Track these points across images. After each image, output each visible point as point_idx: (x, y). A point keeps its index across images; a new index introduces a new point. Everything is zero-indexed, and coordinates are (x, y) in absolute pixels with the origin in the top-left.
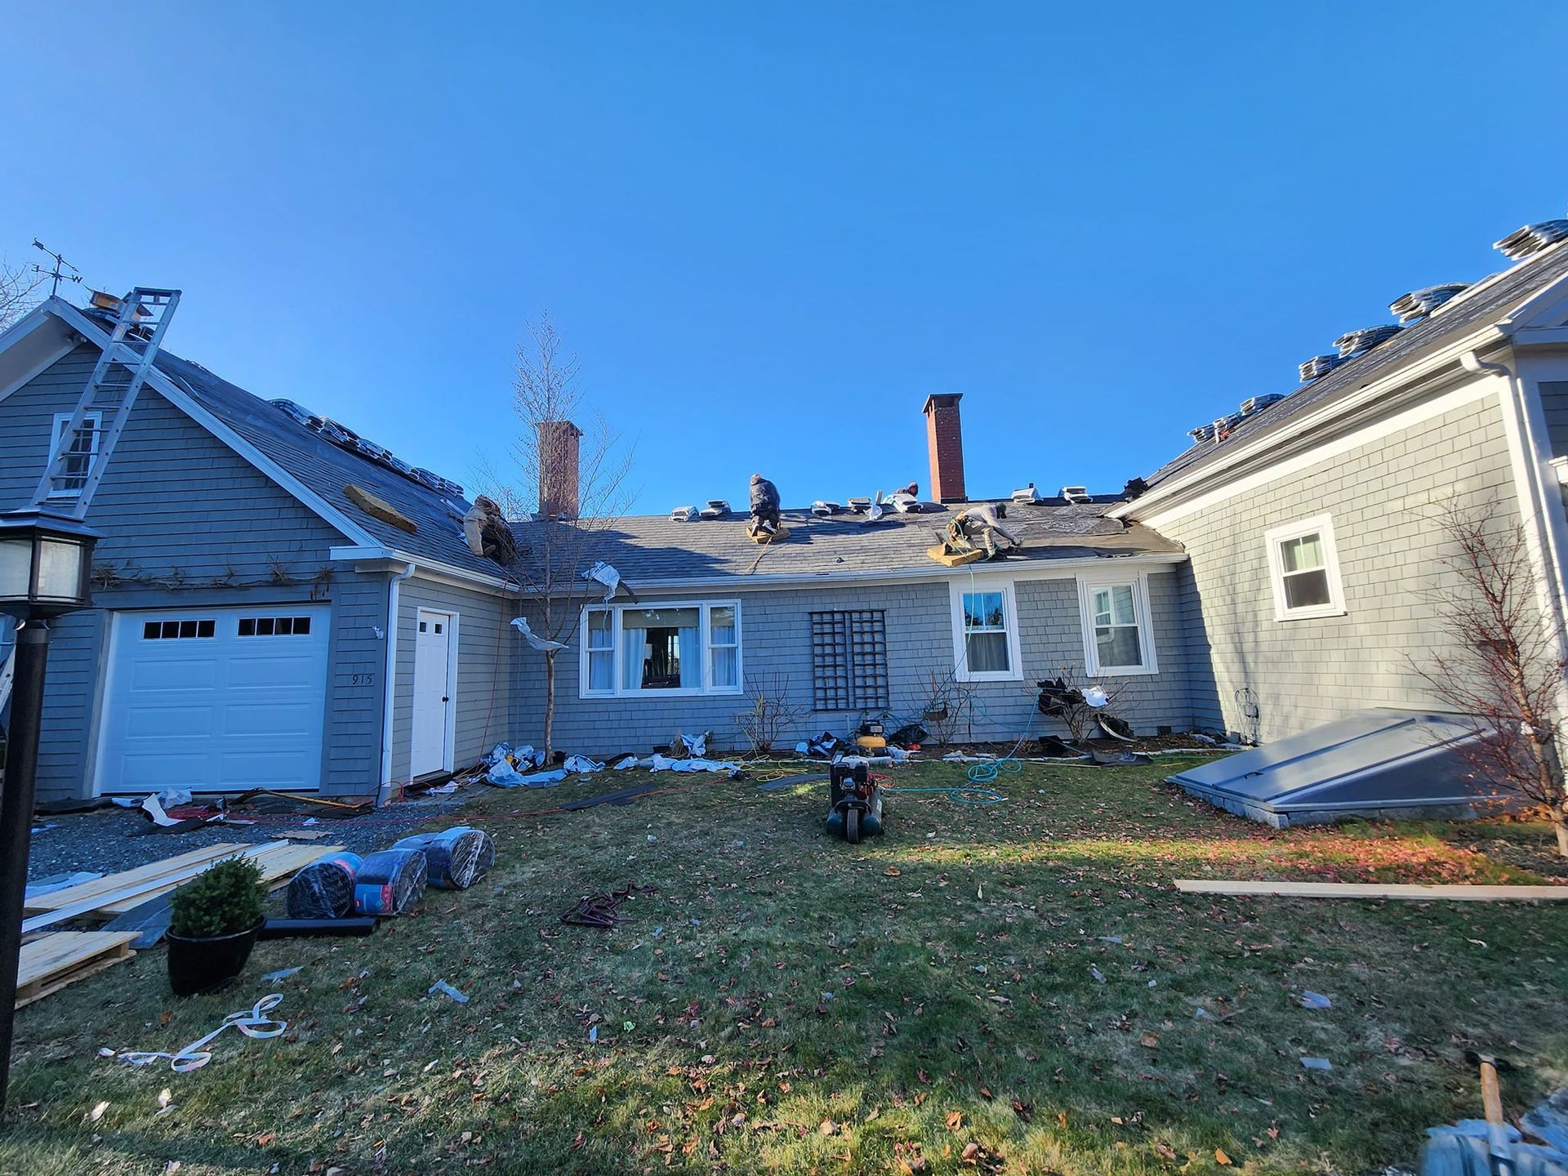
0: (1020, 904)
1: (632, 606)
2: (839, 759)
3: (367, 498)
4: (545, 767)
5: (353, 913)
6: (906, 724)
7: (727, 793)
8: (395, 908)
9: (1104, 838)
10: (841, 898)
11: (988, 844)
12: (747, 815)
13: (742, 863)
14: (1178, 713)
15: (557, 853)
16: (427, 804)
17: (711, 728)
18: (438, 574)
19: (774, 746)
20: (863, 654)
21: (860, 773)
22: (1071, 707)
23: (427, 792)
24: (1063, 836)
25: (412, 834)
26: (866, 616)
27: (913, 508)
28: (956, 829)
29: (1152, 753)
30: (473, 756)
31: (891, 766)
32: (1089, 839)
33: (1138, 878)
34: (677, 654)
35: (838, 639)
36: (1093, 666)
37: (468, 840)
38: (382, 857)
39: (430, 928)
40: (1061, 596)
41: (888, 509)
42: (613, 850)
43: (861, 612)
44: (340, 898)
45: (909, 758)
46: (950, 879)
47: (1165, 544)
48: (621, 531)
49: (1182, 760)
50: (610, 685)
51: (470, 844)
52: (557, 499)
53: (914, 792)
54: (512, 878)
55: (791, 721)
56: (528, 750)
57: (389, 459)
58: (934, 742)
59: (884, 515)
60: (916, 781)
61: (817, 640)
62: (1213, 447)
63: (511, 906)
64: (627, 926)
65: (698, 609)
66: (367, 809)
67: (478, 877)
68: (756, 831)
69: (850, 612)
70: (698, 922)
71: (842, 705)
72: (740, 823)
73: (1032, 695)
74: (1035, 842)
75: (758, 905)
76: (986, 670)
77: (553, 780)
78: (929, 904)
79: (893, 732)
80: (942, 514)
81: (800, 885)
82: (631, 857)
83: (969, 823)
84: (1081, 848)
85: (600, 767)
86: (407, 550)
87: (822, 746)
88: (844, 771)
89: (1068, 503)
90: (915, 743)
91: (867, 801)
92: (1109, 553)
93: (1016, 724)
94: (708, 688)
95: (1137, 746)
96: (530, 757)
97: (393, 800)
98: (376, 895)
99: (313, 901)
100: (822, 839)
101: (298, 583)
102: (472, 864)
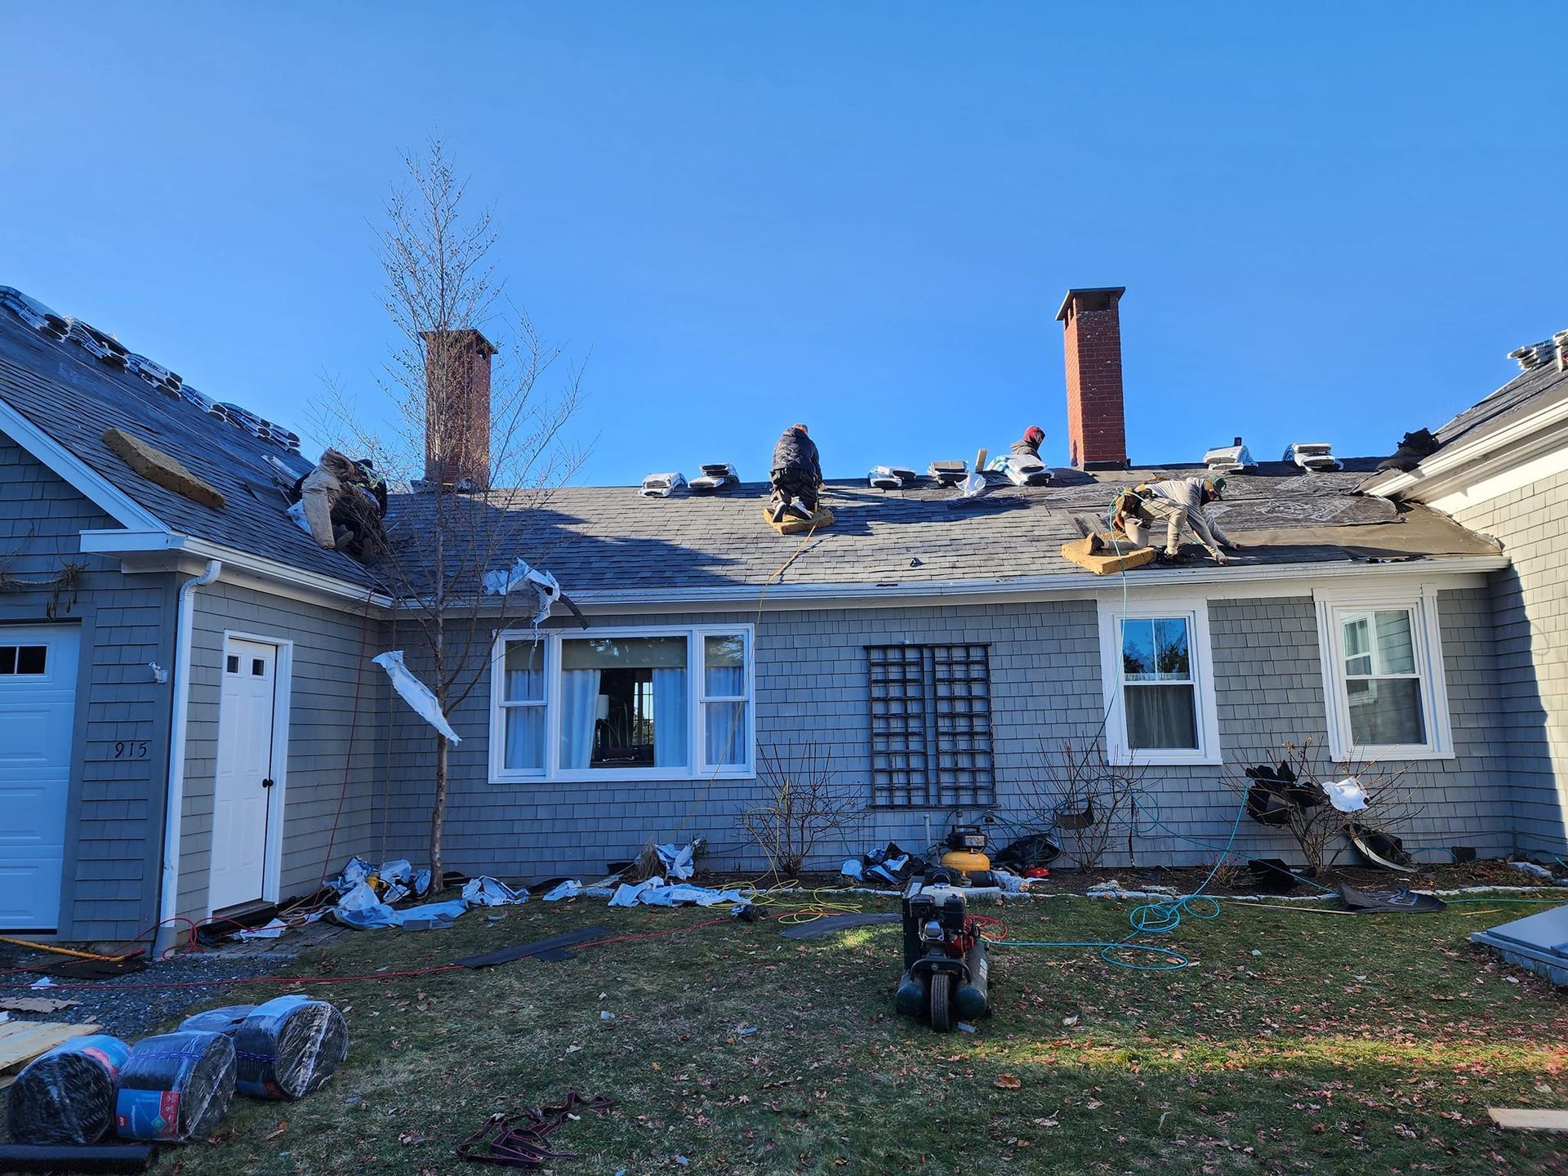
0: (1227, 1143)
1: (577, 633)
2: (915, 890)
3: (141, 451)
4: (430, 896)
5: (113, 1136)
6: (1024, 833)
7: (730, 942)
8: (183, 1129)
9: (1366, 1034)
10: (922, 1124)
11: (1168, 1039)
12: (763, 980)
13: (756, 1061)
14: (1486, 825)
15: (450, 1039)
16: (235, 956)
17: (703, 834)
18: (259, 577)
19: (806, 864)
20: (952, 716)
21: (952, 913)
22: (1304, 812)
23: (235, 936)
24: (1297, 1029)
25: (210, 1006)
26: (958, 654)
27: (1037, 478)
28: (1112, 1013)
29: (1444, 893)
30: (311, 878)
31: (1000, 902)
32: (1340, 1037)
33: (1428, 1103)
34: (648, 713)
35: (912, 691)
36: (1342, 744)
37: (305, 1018)
38: (162, 1045)
39: (242, 1164)
40: (1287, 625)
41: (995, 479)
42: (543, 1036)
43: (949, 647)
44: (92, 1112)
45: (1030, 891)
46: (1104, 1097)
47: (1469, 542)
48: (561, 511)
49: (1495, 905)
50: (539, 762)
51: (308, 1025)
52: (455, 457)
53: (1040, 949)
54: (377, 1081)
55: (835, 824)
56: (402, 867)
57: (177, 387)
58: (1070, 864)
59: (988, 488)
60: (1043, 929)
61: (877, 692)
62: (1552, 378)
63: (375, 1129)
64: (568, 1165)
65: (683, 640)
66: (136, 963)
67: (319, 1079)
68: (781, 1006)
69: (932, 648)
70: (684, 1161)
71: (918, 799)
72: (753, 993)
73: (1237, 790)
74: (1247, 1038)
75: (786, 1133)
76: (1159, 747)
77: (443, 917)
78: (1071, 1138)
79: (1001, 845)
80: (1087, 487)
81: (854, 1100)
82: (573, 1048)
83: (1134, 1002)
84: (1328, 1049)
85: (522, 897)
86: (207, 536)
87: (885, 868)
88: (927, 909)
89: (1300, 471)
90: (1041, 865)
91: (963, 960)
92: (1373, 556)
93: (1210, 838)
94: (700, 768)
95: (1418, 879)
96: (406, 880)
97: (179, 948)
98: (150, 1106)
99: (50, 1115)
100: (889, 1023)
101: (26, 590)
102: (310, 1057)
